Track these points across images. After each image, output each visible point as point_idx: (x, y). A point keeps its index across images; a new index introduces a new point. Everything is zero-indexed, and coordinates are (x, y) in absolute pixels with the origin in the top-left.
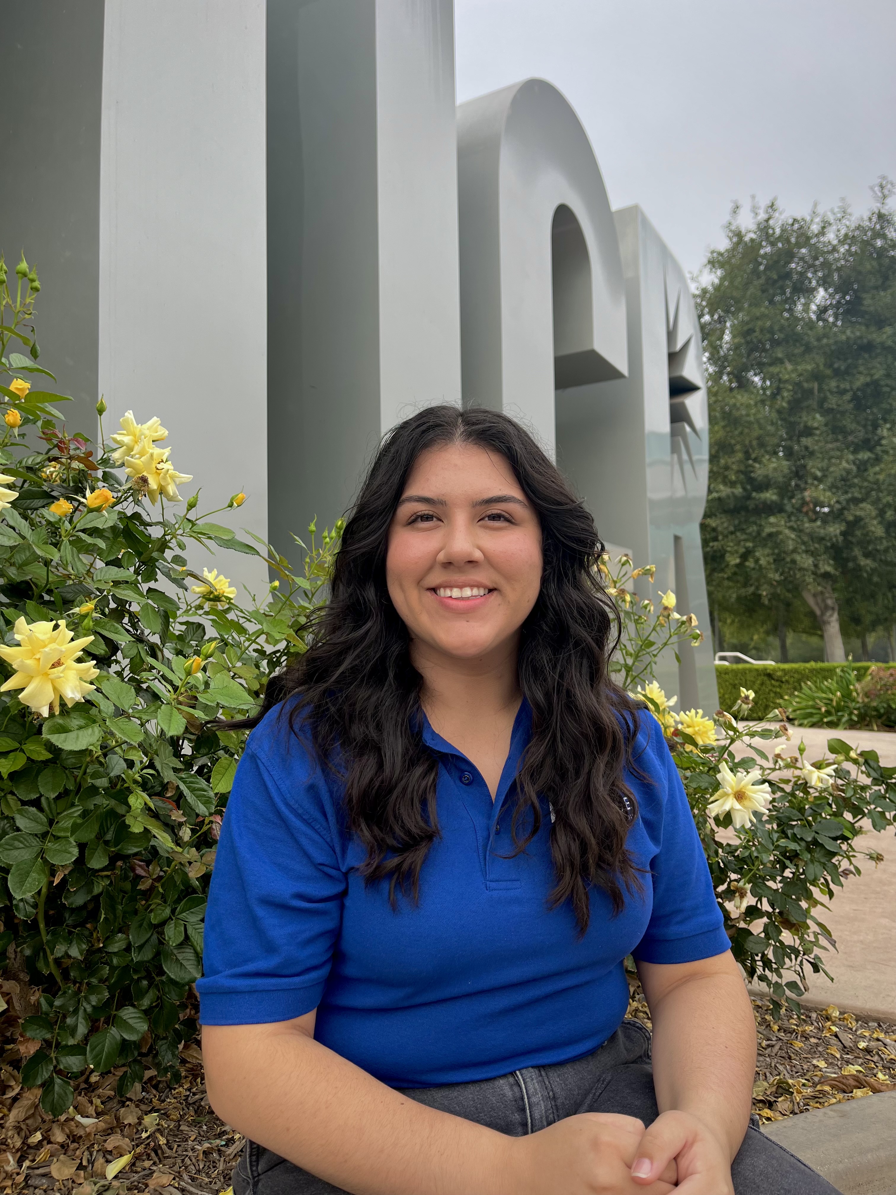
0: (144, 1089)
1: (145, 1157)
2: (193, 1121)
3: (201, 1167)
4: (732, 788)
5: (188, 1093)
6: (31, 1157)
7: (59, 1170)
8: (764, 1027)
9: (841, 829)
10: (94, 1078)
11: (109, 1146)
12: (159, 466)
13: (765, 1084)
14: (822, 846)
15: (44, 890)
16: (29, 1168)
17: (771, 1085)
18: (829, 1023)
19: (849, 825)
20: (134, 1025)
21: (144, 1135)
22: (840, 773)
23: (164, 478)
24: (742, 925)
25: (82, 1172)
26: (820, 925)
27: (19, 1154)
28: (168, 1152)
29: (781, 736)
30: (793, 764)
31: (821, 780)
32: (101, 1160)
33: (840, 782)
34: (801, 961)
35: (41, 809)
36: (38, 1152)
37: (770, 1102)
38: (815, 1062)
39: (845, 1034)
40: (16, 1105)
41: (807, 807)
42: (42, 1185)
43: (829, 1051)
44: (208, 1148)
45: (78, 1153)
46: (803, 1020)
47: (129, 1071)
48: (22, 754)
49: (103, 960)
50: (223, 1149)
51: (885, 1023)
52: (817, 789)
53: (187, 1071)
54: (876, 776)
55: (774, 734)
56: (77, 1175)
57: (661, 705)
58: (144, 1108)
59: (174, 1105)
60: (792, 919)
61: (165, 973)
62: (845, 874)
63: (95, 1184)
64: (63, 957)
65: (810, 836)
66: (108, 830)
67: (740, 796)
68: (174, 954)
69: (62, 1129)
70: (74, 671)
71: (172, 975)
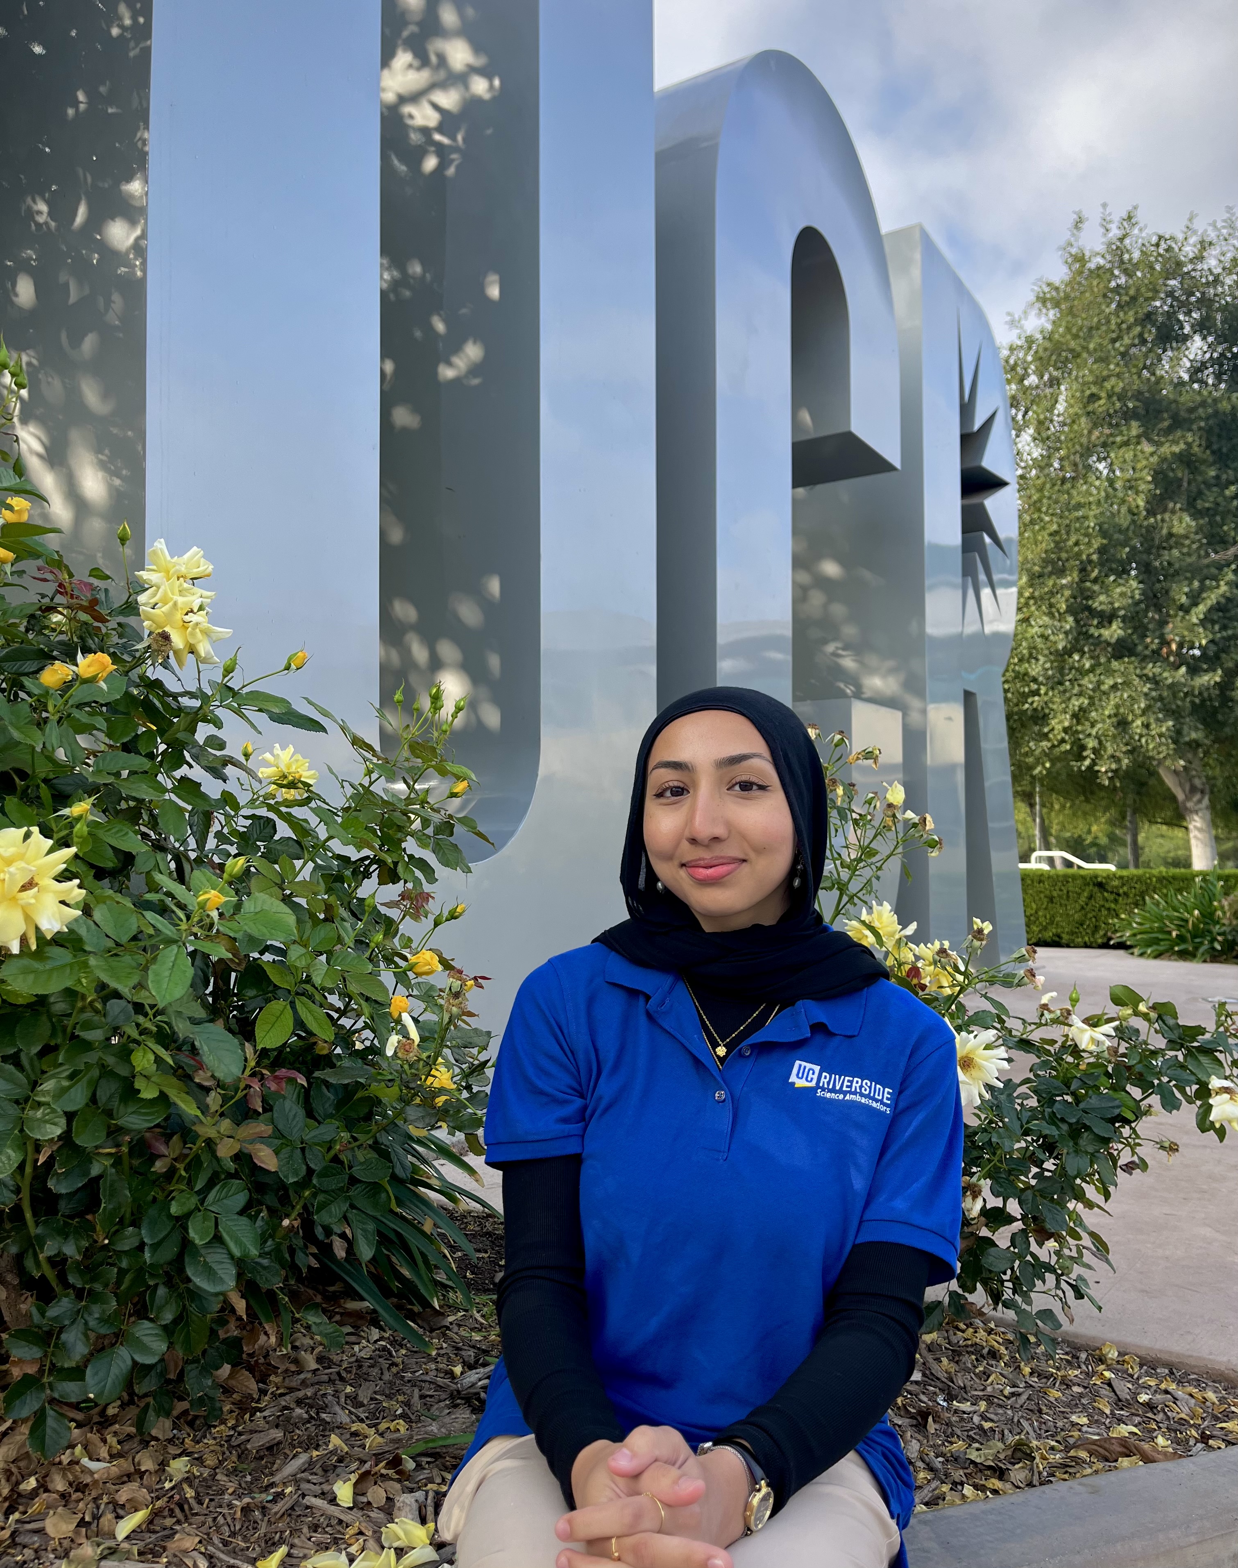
0: (175, 1426)
1: (166, 1513)
2: (235, 1469)
3: (238, 1528)
5: (232, 1432)
6: (21, 1508)
7: (54, 1525)
8: (1010, 1370)
9: (1118, 1107)
10: (111, 1411)
11: (121, 1498)
12: (187, 618)
13: (1000, 1445)
14: (1088, 1128)
15: (28, 1170)
16: (18, 1521)
17: (1008, 1447)
18: (1102, 1367)
19: (1131, 1103)
20: (150, 1344)
21: (167, 1485)
22: (1122, 1033)
23: (193, 635)
24: (984, 1232)
25: (84, 1530)
26: (1093, 1235)
27: (6, 1504)
29: (1024, 985)
30: (1061, 1018)
31: (1098, 1043)
32: (110, 1516)
33: (1122, 1044)
35: (20, 1067)
36: (32, 1502)
37: (1000, 1468)
38: (1074, 1418)
39: (1122, 1382)
40: (5, 1440)
41: (1075, 1076)
42: (33, 1543)
43: (1095, 1404)
44: (248, 1504)
45: (81, 1505)
46: (1067, 1361)
47: (152, 1402)
49: (110, 1261)
50: (268, 1505)
51: (1179, 1370)
52: (1091, 1053)
53: (233, 1404)
54: (1173, 1037)
55: (1016, 981)
56: (76, 1531)
57: (892, 935)
58: (173, 1450)
59: (212, 1448)
60: (1048, 1226)
61: (189, 1280)
62: (1129, 1168)
63: (99, 1545)
64: (55, 1256)
65: (1074, 1116)
66: (110, 1097)
67: (966, 1064)
68: (201, 1255)
69: (64, 1474)
70: (54, 894)
71: (197, 1282)
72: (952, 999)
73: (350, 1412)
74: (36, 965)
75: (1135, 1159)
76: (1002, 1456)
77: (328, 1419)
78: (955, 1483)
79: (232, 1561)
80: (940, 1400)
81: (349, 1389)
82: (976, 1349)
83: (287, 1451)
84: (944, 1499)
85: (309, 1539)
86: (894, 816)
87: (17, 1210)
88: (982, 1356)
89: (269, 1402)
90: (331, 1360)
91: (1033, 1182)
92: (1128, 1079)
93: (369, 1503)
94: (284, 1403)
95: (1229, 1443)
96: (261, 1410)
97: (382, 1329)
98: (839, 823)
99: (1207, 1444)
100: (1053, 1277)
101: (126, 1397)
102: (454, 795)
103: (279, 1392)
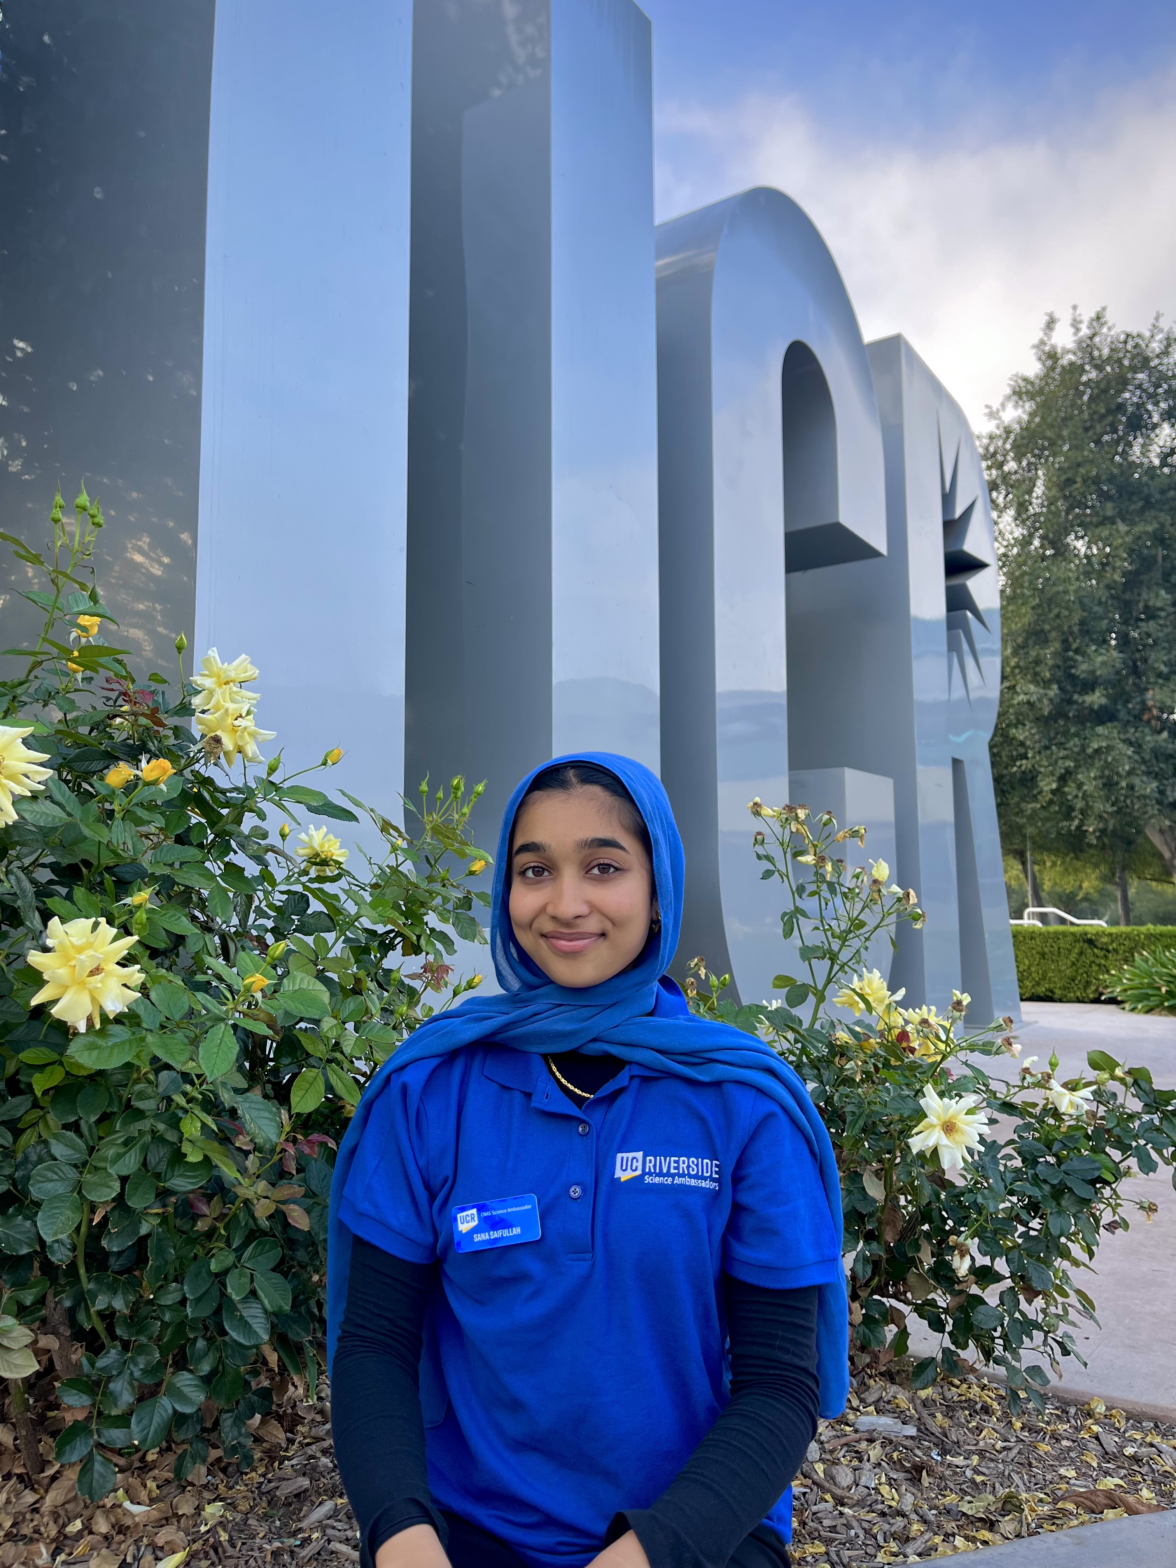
0: (210, 1472)
1: (201, 1556)
2: (265, 1514)
4: (939, 1118)
5: (262, 1480)
6: (67, 1550)
7: (99, 1566)
8: (1003, 1425)
9: (1099, 1169)
10: (151, 1457)
11: (160, 1541)
12: (237, 723)
13: (991, 1498)
14: (1070, 1190)
15: (83, 1229)
16: (64, 1563)
17: (998, 1500)
18: (1090, 1421)
19: (1111, 1165)
20: (190, 1395)
21: (203, 1529)
22: (1099, 1096)
23: (242, 737)
24: (975, 1290)
26: (1079, 1292)
27: (54, 1546)
29: (1003, 1053)
30: (1043, 1082)
31: (1078, 1107)
32: (149, 1557)
33: (1102, 1108)
35: (81, 1135)
36: (77, 1544)
37: (991, 1520)
38: (1062, 1471)
39: (1109, 1436)
40: (54, 1485)
41: (1057, 1138)
43: (1084, 1458)
44: (278, 1548)
45: (123, 1546)
46: (1057, 1415)
47: (189, 1449)
48: (60, 1069)
49: (154, 1314)
50: (296, 1549)
51: (1164, 1423)
52: (1071, 1116)
53: (263, 1452)
54: (1149, 1101)
55: (994, 1049)
57: (881, 1001)
58: (207, 1495)
59: (244, 1494)
60: (1034, 1285)
61: (226, 1334)
62: (1112, 1227)
64: (105, 1310)
65: (1057, 1177)
66: (160, 1161)
67: (949, 1128)
68: (238, 1310)
69: (107, 1517)
70: (115, 979)
71: (234, 1334)
72: (936, 1065)
74: (100, 1042)
75: (1117, 1218)
76: (992, 1509)
78: (947, 1535)
80: (935, 1455)
82: (970, 1404)
83: (313, 1498)
84: (936, 1550)
86: (879, 891)
87: (73, 1266)
88: (975, 1411)
89: (297, 1451)
91: (1020, 1241)
92: (1107, 1141)
94: (310, 1453)
96: (289, 1459)
98: (828, 896)
100: (1042, 1334)
101: (164, 1444)
102: (472, 873)
103: (306, 1441)
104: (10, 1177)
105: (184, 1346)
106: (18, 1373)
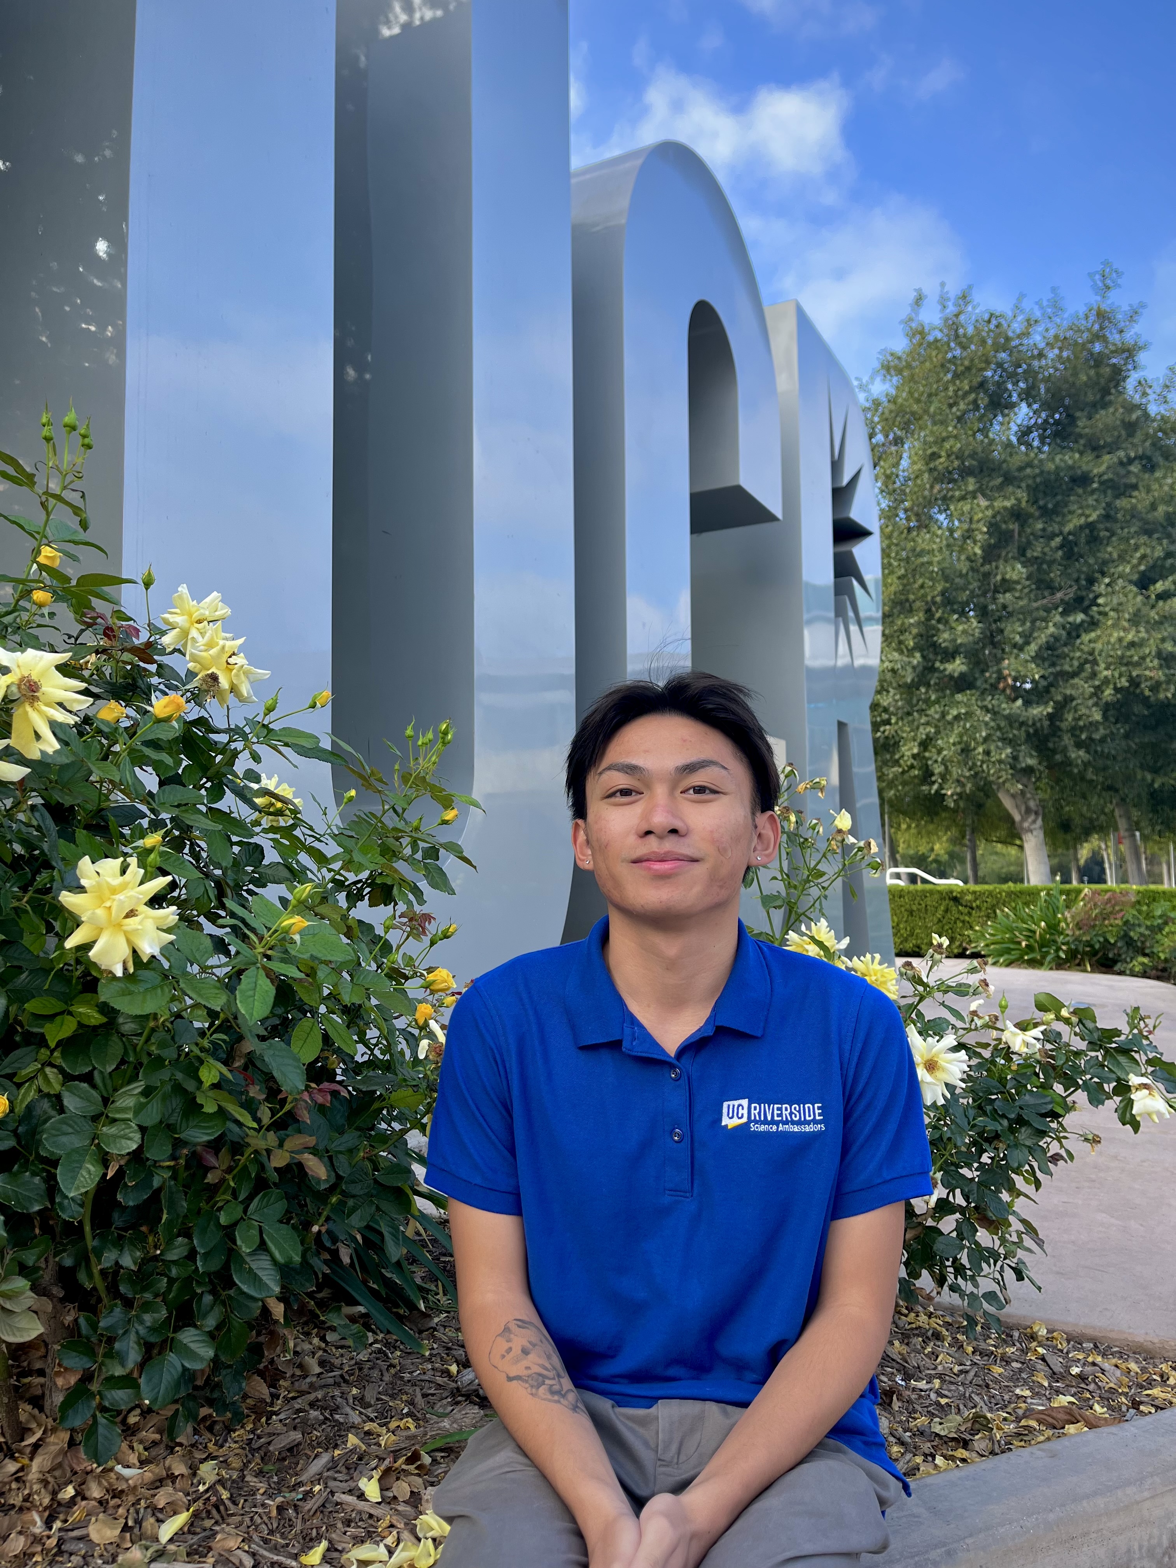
0: (196, 1432)
1: (204, 1515)
2: (261, 1470)
3: (275, 1525)
4: (922, 1057)
5: (251, 1436)
6: (62, 1517)
7: (98, 1531)
8: (955, 1349)
9: (1051, 1104)
10: (133, 1419)
11: (159, 1502)
12: (231, 661)
13: (958, 1418)
14: (1028, 1124)
15: (95, 1187)
16: (60, 1530)
17: (966, 1420)
18: (1034, 1344)
19: (1060, 1099)
20: (197, 1350)
21: (201, 1488)
22: (1050, 1036)
23: (238, 675)
24: (930, 1223)
25: (128, 1535)
26: (1024, 1221)
27: (47, 1514)
28: (232, 1509)
30: (992, 1024)
31: (1027, 1045)
32: (152, 1520)
33: (1049, 1046)
34: (1002, 1267)
35: (94, 1086)
36: (71, 1511)
37: (964, 1439)
38: (1018, 1391)
39: (1055, 1357)
40: (40, 1450)
41: (1009, 1077)
42: (80, 1549)
43: (1034, 1378)
44: (281, 1503)
45: (121, 1511)
46: (1003, 1340)
47: (181, 1409)
48: (70, 1018)
49: (160, 1271)
50: (299, 1503)
51: (1103, 1344)
52: (1022, 1055)
53: (250, 1408)
54: (1093, 1039)
55: (971, 990)
56: (122, 1537)
58: (199, 1455)
59: (237, 1451)
60: (990, 1214)
61: (235, 1286)
62: (1056, 1158)
63: (147, 1549)
64: (111, 1267)
65: (1013, 1112)
66: (173, 1111)
67: (931, 1066)
68: (246, 1263)
69: (100, 1483)
70: (150, 920)
71: (245, 1288)
72: (913, 1007)
73: (361, 1413)
74: (132, 987)
75: (1063, 1151)
76: (963, 1429)
77: (341, 1420)
78: (925, 1455)
79: (276, 1558)
80: (898, 1379)
81: (355, 1391)
82: (920, 1331)
83: (308, 1451)
84: (920, 1470)
85: (345, 1533)
86: (843, 841)
87: (81, 1222)
88: (928, 1338)
89: (283, 1406)
90: (332, 1364)
92: (1055, 1078)
93: (395, 1498)
94: (297, 1406)
95: (1157, 1408)
96: (276, 1414)
97: (374, 1332)
99: (1138, 1409)
102: (445, 822)
103: (290, 1395)
104: (15, 1132)
105: (190, 1301)
106: (22, 1336)
